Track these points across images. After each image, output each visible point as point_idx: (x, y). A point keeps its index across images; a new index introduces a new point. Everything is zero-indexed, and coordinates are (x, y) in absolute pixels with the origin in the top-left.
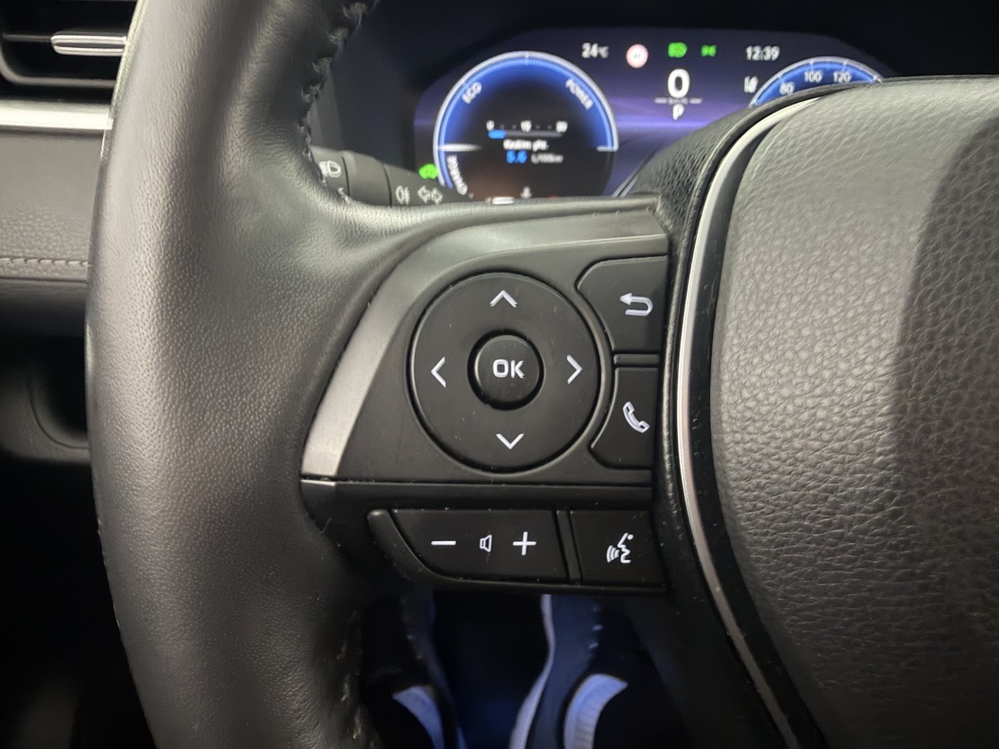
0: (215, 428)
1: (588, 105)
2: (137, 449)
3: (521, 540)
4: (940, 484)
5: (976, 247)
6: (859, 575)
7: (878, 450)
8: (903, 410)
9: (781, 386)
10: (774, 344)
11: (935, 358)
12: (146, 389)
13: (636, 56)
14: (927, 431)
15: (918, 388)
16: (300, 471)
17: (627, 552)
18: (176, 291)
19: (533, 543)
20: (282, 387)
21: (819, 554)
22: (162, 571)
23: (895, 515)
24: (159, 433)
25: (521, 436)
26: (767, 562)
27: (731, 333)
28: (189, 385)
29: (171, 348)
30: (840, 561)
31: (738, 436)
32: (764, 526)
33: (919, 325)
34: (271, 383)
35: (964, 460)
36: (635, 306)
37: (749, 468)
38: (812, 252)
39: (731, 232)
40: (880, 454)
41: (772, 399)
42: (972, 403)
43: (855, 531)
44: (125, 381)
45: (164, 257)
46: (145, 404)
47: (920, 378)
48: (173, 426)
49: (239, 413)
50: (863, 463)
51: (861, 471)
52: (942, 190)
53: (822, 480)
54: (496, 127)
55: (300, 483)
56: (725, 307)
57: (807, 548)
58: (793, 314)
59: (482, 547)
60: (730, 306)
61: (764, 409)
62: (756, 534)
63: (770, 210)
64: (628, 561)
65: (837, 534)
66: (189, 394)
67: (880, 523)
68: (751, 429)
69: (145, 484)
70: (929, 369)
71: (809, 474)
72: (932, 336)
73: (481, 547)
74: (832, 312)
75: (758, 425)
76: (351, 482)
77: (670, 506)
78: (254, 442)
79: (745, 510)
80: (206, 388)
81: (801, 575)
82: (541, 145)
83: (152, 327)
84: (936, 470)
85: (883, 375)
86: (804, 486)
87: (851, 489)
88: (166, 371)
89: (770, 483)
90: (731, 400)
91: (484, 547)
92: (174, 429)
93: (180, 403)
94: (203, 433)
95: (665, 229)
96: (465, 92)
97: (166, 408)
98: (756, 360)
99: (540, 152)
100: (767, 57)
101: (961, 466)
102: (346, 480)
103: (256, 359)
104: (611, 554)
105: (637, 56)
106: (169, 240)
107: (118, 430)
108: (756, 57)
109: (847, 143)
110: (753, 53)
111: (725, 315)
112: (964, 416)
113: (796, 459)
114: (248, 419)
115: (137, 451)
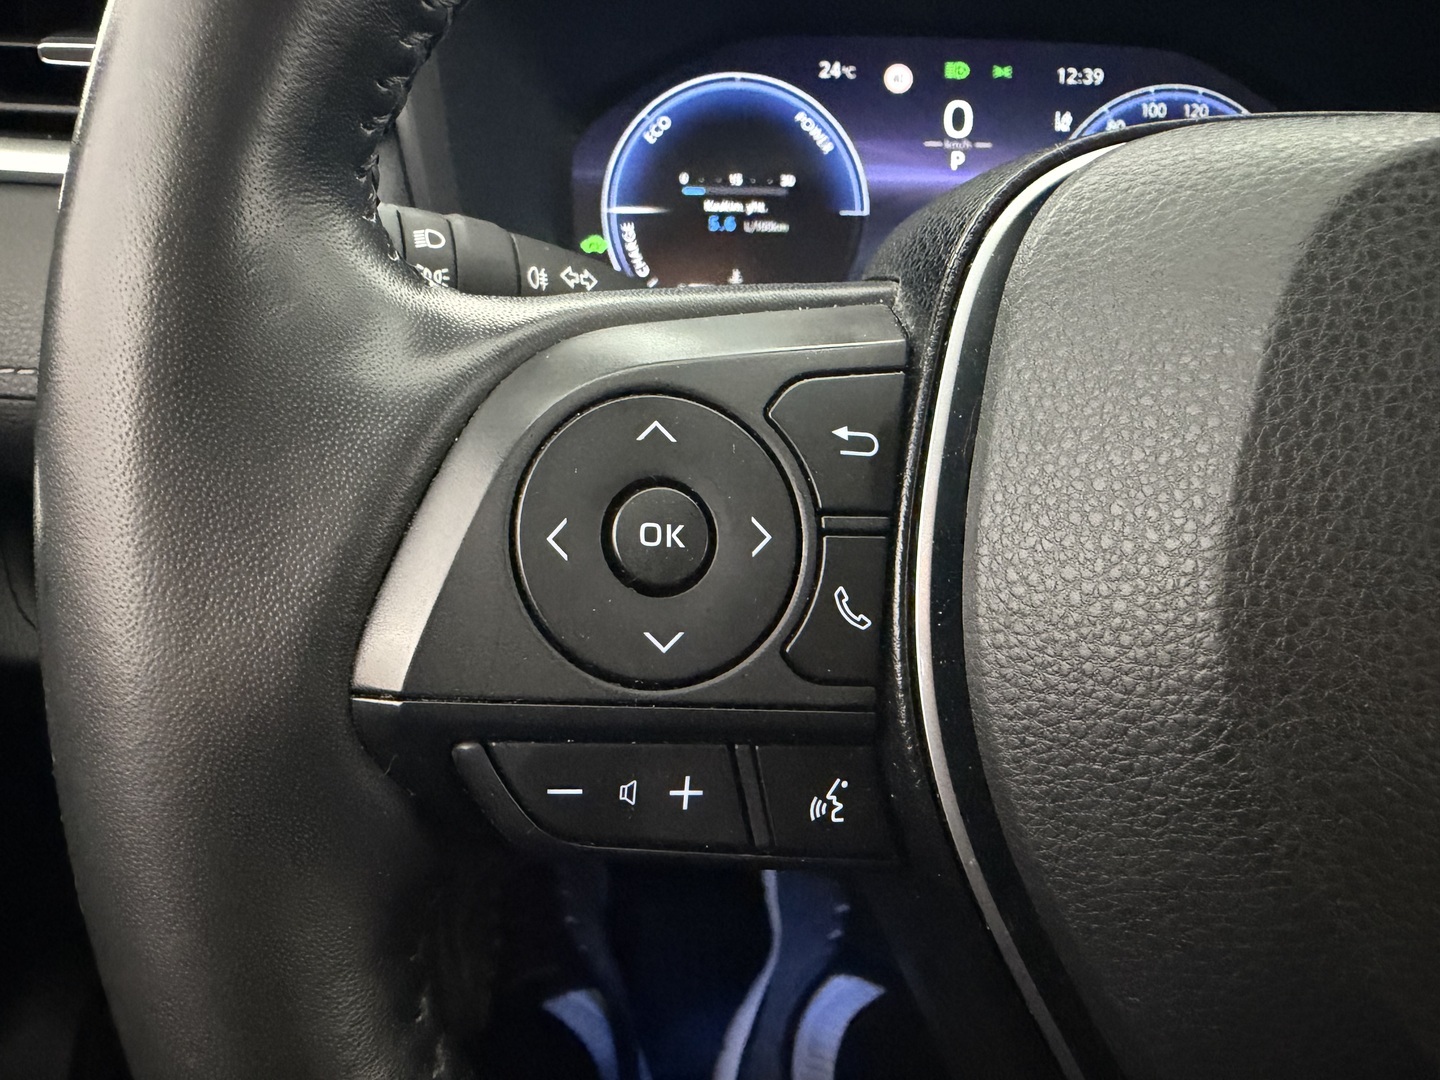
0: (221, 621)
1: (827, 148)
2: (106, 651)
3: (682, 788)
4: (1289, 710)
5: (1346, 360)
6: (1172, 844)
7: (1201, 660)
8: (1238, 602)
9: (1063, 564)
10: (1054, 501)
11: (1286, 523)
12: (118, 564)
13: (896, 79)
14: (1271, 632)
15: (1260, 570)
16: (350, 684)
17: (840, 806)
18: (164, 419)
19: (699, 793)
20: (323, 561)
21: (1116, 812)
22: (142, 831)
23: (1222, 756)
24: (138, 628)
25: (680, 635)
26: (1042, 823)
27: (992, 486)
28: (183, 558)
29: (156, 503)
30: (1145, 823)
31: (1001, 638)
32: (1037, 770)
33: (1263, 474)
34: (306, 555)
35: (1324, 675)
36: (853, 444)
37: (1015, 685)
38: (1111, 366)
39: (997, 337)
40: (1203, 666)
41: (1050, 583)
42: (1337, 592)
43: (1166, 779)
44: (88, 551)
45: (146, 367)
46: (117, 585)
47: (1262, 554)
48: (160, 617)
49: (258, 598)
50: (1179, 679)
51: (1175, 691)
52: (1298, 277)
53: (1120, 704)
54: (692, 182)
55: (351, 702)
56: (986, 446)
57: (1098, 802)
58: (1082, 459)
59: (623, 797)
60: (993, 445)
61: (1037, 598)
62: (1025, 782)
63: (1052, 305)
64: (841, 820)
65: (1142, 782)
66: (182, 571)
67: (1201, 768)
68: (1019, 627)
69: (117, 703)
70: (1276, 540)
71: (1101, 695)
72: (1280, 493)
73: (621, 798)
74: (1138, 455)
75: (1028, 621)
76: (426, 701)
77: (903, 740)
78: (279, 642)
79: (1009, 745)
80: (209, 562)
81: (1089, 843)
82: (758, 207)
83: (128, 473)
84: (1284, 691)
85: (1209, 549)
86: (1094, 712)
87: (1160, 718)
88: (149, 538)
89: (1045, 707)
90: (991, 584)
91: (625, 798)
92: (160, 622)
93: (169, 584)
94: (205, 628)
95: (904, 331)
96: (647, 129)
97: (149, 591)
98: (1027, 526)
99: (756, 216)
100: (1088, 82)
101: (1321, 685)
102: (418, 697)
103: (285, 519)
104: (816, 809)
105: (899, 79)
106: (154, 343)
107: (77, 622)
108: (1071, 81)
109: (1163, 207)
110: (1068, 76)
111: (985, 457)
112: (1325, 611)
113: (1084, 673)
114: (271, 608)
115: (105, 654)
